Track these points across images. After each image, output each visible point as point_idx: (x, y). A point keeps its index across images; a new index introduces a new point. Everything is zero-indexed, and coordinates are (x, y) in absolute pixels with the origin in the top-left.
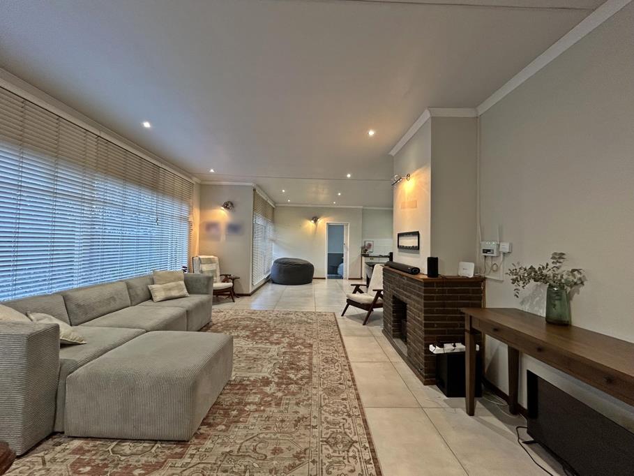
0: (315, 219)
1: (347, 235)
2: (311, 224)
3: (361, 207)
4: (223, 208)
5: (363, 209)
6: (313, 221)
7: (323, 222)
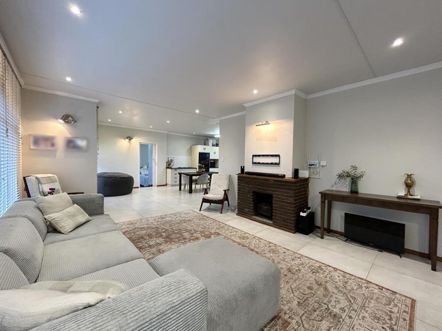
0: (130, 138)
1: (155, 152)
2: (125, 142)
3: (166, 132)
4: (61, 121)
5: (167, 134)
6: (127, 140)
7: (136, 142)
